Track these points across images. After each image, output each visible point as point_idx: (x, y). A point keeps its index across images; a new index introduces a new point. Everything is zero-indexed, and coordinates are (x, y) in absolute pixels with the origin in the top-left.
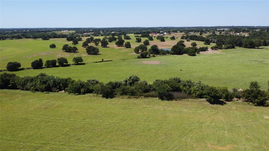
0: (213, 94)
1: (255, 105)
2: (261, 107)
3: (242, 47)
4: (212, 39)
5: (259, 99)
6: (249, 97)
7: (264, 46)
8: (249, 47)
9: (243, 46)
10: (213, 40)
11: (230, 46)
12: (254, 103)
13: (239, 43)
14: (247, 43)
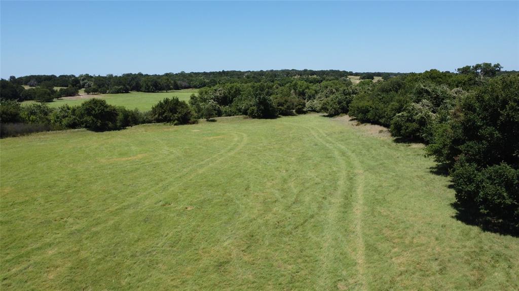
0: (99, 110)
1: (176, 124)
2: (185, 126)
3: (141, 91)
4: (85, 81)
6: (164, 114)
7: (176, 90)
8: (152, 90)
9: (143, 89)
10: (86, 83)
11: (121, 89)
12: (174, 121)
13: (135, 84)
14: (149, 84)
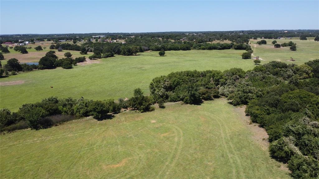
0: (100, 109)
1: (142, 112)
2: (147, 113)
5: (144, 105)
6: (135, 105)
8: (127, 54)
9: (122, 53)
10: (89, 49)
11: (109, 54)
12: (141, 110)
13: (117, 50)
14: (125, 50)
